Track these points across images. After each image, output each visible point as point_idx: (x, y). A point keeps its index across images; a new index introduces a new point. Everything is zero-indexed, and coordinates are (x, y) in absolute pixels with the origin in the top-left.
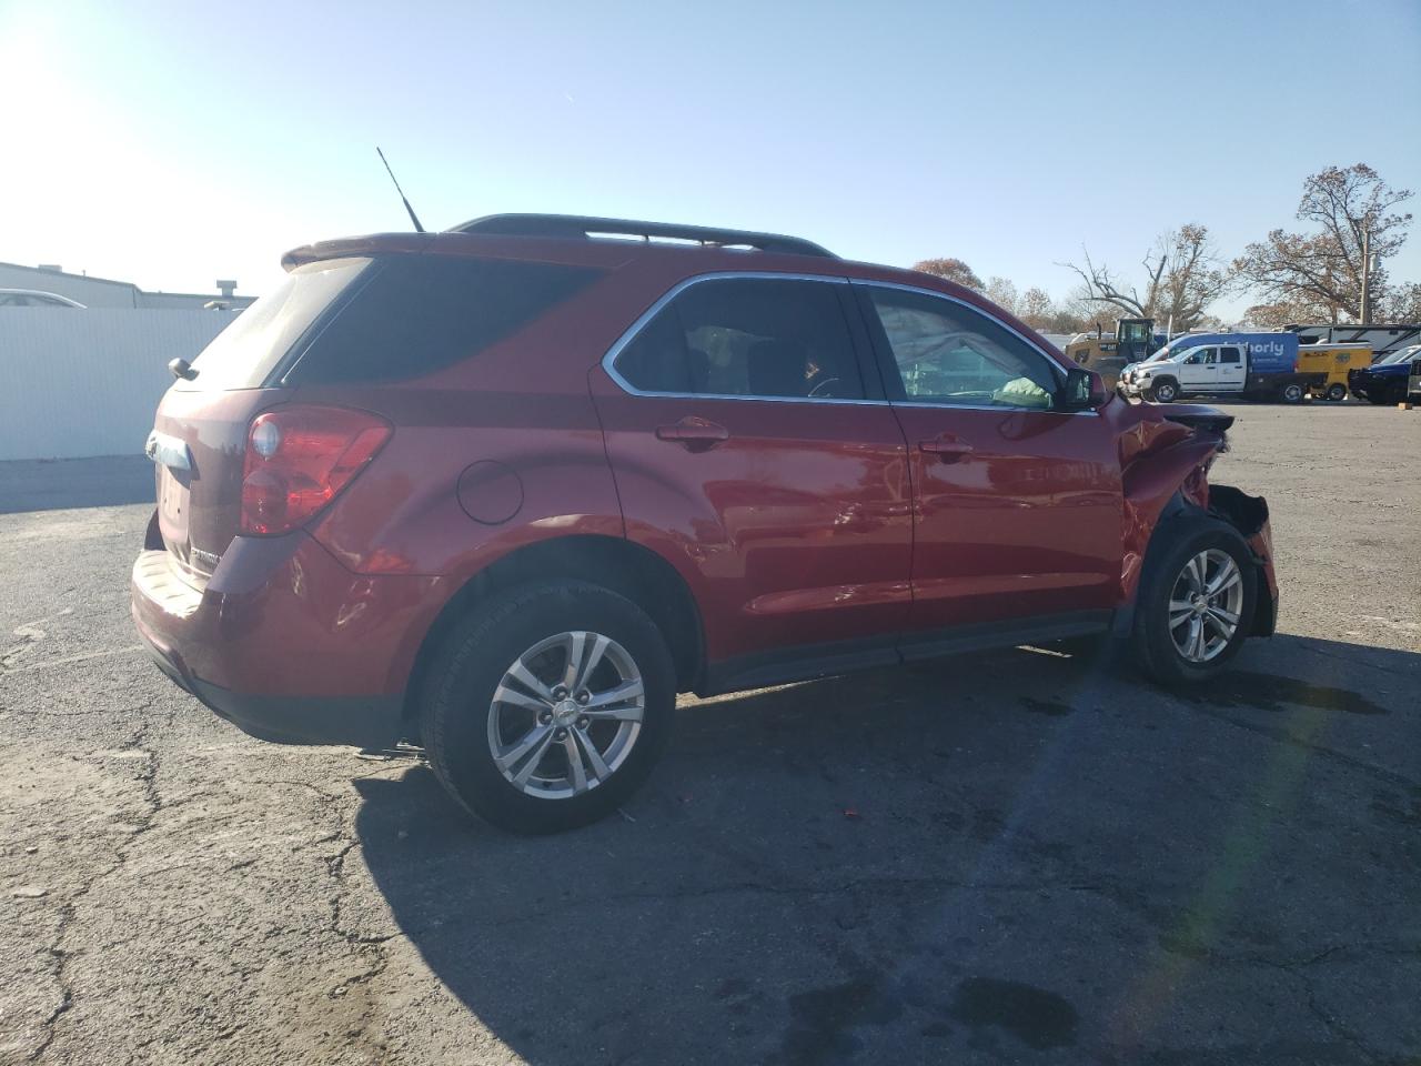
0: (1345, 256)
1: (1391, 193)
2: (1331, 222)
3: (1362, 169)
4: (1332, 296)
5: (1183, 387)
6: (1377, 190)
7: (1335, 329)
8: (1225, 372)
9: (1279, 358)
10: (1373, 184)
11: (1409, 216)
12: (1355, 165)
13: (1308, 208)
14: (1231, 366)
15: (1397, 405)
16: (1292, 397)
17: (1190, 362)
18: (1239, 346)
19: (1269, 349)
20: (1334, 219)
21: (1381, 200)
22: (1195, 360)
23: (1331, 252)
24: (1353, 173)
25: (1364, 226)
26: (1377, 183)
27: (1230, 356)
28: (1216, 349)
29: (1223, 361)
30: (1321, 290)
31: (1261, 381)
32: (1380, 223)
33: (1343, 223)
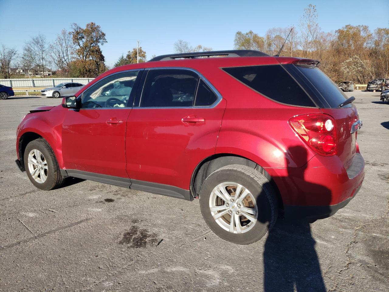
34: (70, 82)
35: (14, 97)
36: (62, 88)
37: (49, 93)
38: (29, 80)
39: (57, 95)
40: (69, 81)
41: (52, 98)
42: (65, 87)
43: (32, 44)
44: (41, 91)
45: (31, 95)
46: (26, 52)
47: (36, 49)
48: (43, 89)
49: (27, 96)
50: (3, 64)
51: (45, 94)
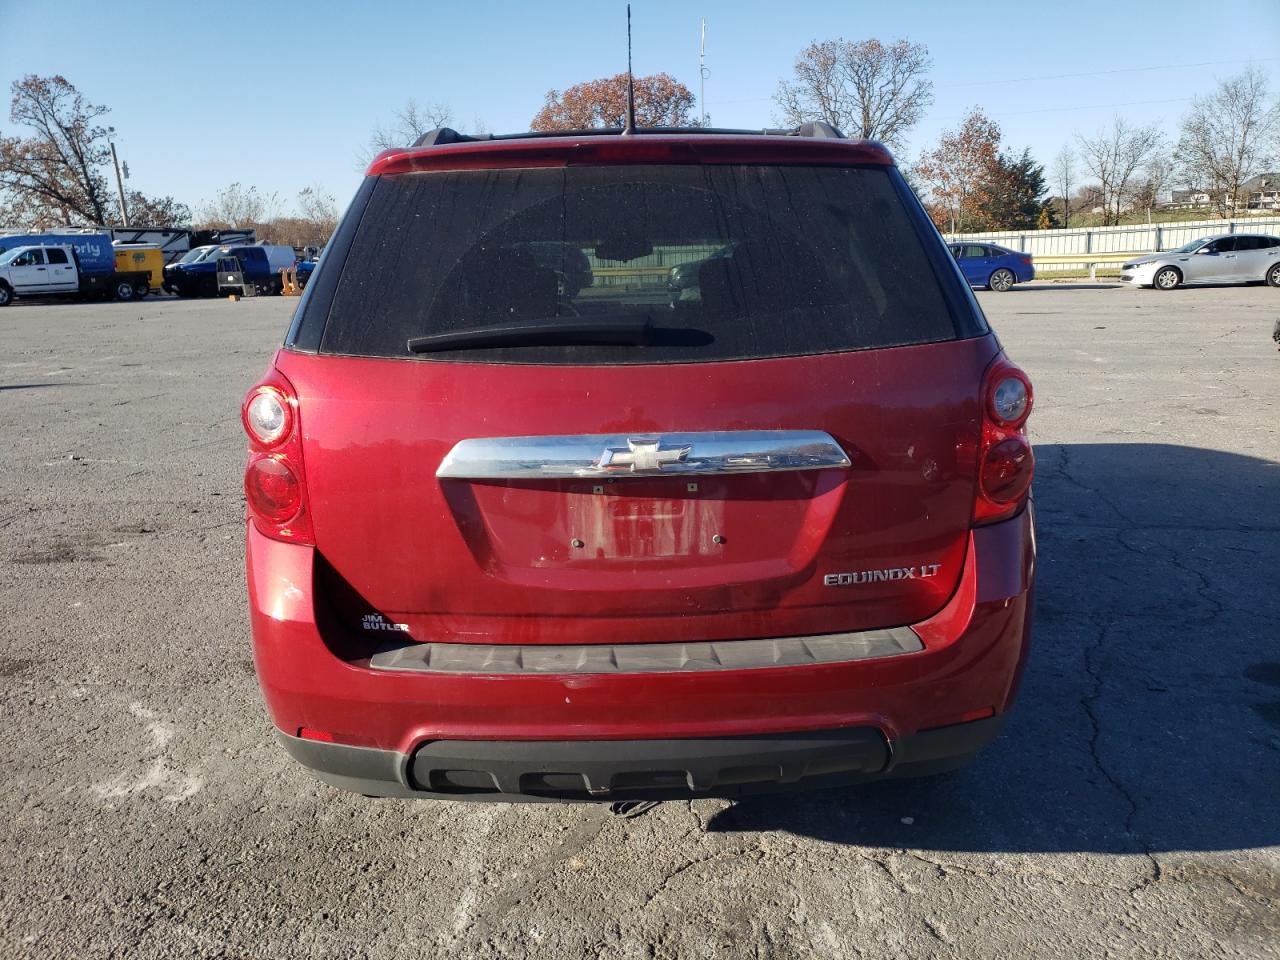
0: (65, 162)
1: (90, 106)
2: (44, 128)
3: (60, 81)
4: (59, 197)
5: (16, 289)
6: (78, 102)
7: (116, 231)
8: (57, 272)
9: (98, 258)
10: (73, 97)
11: (112, 129)
12: (54, 76)
13: (18, 114)
14: (61, 267)
15: (227, 296)
16: (124, 294)
17: (18, 264)
18: (63, 246)
19: (86, 249)
20: (46, 125)
21: (83, 112)
22: (21, 262)
23: (48, 156)
24: (53, 84)
25: (72, 132)
26: (76, 96)
27: (57, 257)
28: (40, 251)
29: (51, 262)
30: (48, 190)
31: (93, 280)
32: (88, 133)
33: (54, 129)
34: (1225, 232)
35: (1033, 283)
36: (1196, 253)
37: (1144, 274)
38: (1145, 231)
39: (1170, 279)
40: (1219, 230)
41: (1154, 291)
42: (1206, 251)
43: (1216, 107)
44: (1121, 265)
45: (1101, 279)
46: (1188, 136)
47: (1226, 120)
48: (1129, 260)
49: (1092, 280)
50: (1105, 182)
51: (1131, 275)
